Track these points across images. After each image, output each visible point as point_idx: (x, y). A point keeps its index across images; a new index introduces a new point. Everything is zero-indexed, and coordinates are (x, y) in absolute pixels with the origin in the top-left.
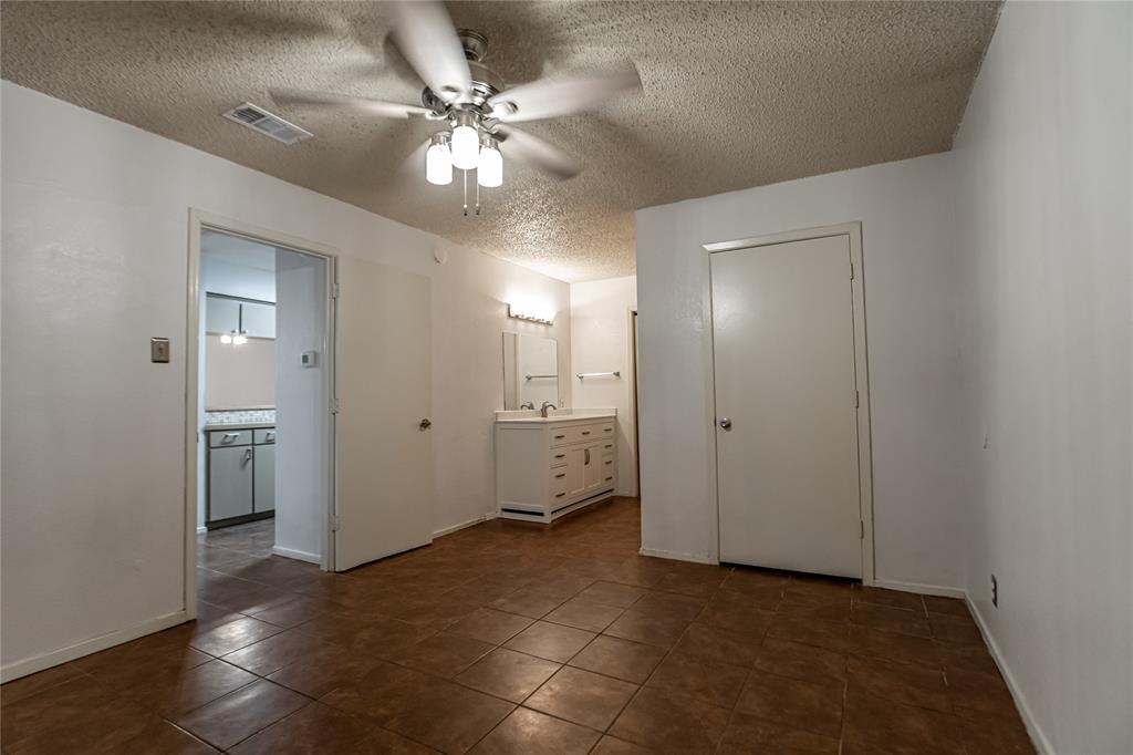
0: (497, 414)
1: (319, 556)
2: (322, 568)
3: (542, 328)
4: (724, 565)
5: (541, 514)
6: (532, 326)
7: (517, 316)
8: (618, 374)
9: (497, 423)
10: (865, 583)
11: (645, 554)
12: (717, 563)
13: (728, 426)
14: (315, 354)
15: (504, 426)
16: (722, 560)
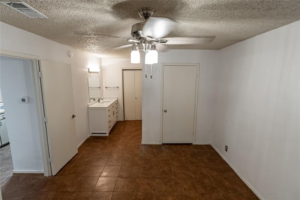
0: (88, 105)
1: (43, 171)
2: (45, 175)
3: (96, 74)
4: (163, 144)
5: (106, 134)
6: (94, 74)
7: (91, 72)
8: (118, 87)
9: (88, 108)
10: (193, 144)
11: (143, 144)
12: (162, 144)
13: (166, 111)
14: (28, 98)
15: (91, 109)
16: (163, 143)
